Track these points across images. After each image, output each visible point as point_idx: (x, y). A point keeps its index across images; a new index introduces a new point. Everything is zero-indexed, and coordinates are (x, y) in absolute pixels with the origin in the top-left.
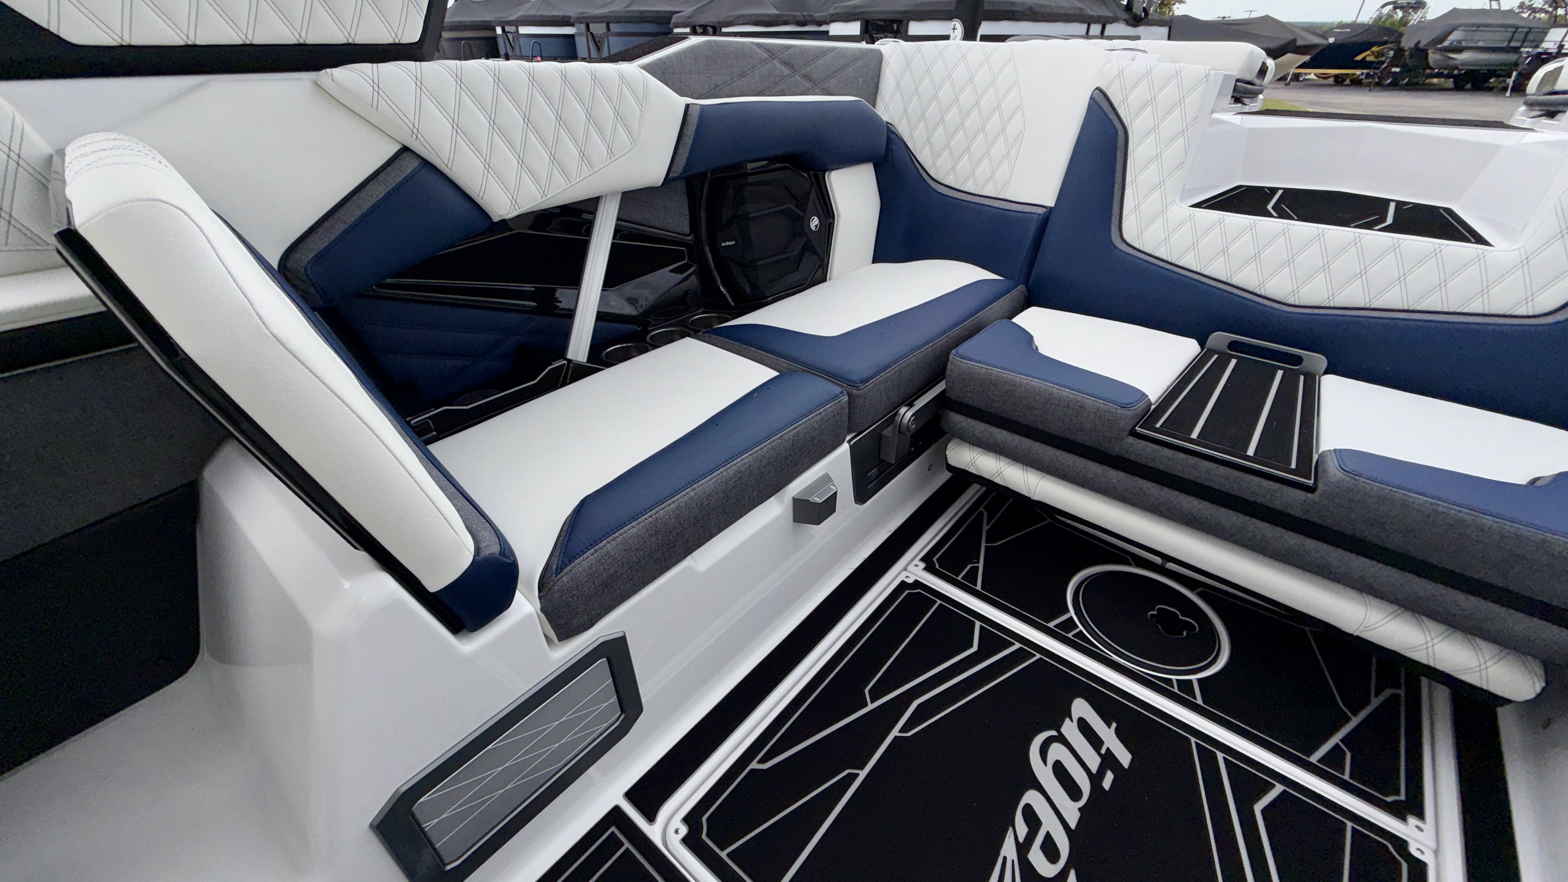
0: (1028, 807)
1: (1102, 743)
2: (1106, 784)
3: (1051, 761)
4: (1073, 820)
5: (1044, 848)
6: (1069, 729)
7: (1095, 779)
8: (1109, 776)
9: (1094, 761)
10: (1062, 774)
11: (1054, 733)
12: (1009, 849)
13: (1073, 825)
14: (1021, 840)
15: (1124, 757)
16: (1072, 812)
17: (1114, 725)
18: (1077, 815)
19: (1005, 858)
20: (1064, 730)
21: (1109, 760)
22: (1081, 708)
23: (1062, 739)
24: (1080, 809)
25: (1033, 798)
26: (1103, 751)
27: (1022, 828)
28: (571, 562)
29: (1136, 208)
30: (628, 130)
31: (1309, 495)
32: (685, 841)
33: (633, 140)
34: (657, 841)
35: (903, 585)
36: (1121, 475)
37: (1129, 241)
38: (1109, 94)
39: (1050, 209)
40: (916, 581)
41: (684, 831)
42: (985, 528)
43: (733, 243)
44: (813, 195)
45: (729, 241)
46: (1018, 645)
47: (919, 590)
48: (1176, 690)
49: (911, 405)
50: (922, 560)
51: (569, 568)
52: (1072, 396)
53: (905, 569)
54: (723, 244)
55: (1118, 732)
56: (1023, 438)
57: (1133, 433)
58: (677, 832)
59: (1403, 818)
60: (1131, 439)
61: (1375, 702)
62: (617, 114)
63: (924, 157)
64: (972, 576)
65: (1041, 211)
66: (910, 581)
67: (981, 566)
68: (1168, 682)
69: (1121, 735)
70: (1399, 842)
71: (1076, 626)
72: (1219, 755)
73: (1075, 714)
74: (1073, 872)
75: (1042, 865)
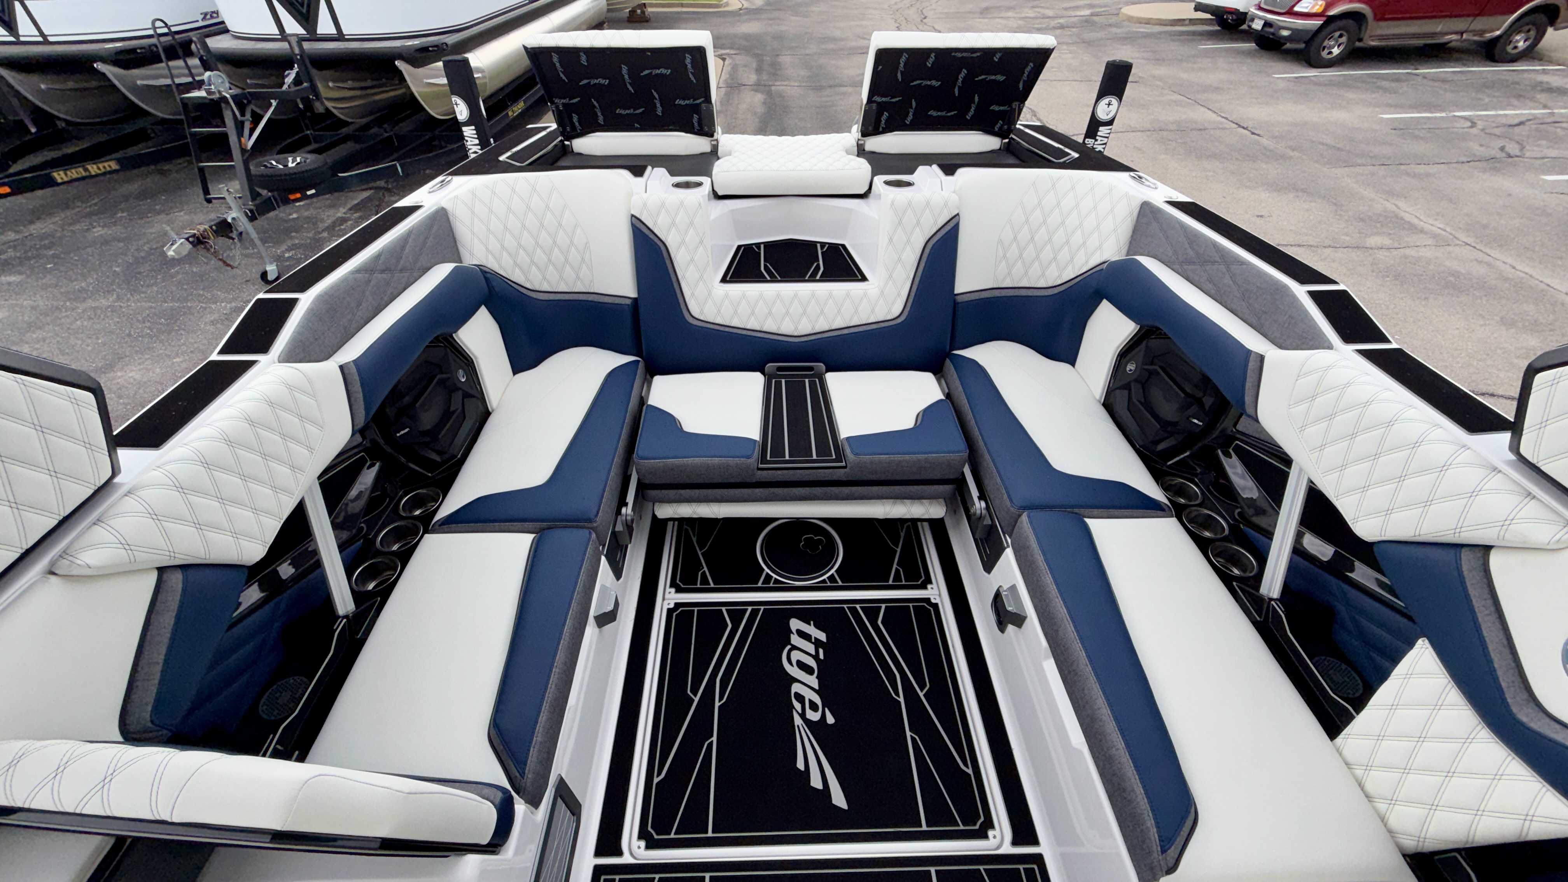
0: (796, 694)
1: (811, 636)
2: (822, 656)
3: (794, 662)
4: (815, 684)
5: (810, 708)
6: (795, 640)
7: (816, 657)
8: (821, 651)
9: (811, 648)
10: (801, 665)
11: (789, 647)
12: (798, 721)
13: (816, 687)
14: (800, 712)
15: (822, 636)
16: (813, 681)
17: (812, 622)
18: (817, 681)
19: (798, 726)
20: (793, 642)
21: (818, 643)
22: (795, 624)
23: (794, 648)
24: (817, 677)
25: (796, 688)
26: (813, 641)
27: (797, 706)
28: (526, 765)
29: (693, 295)
30: (313, 422)
31: (846, 469)
32: (648, 847)
33: (321, 427)
34: (632, 861)
35: (670, 612)
36: (761, 490)
37: (697, 317)
38: (643, 219)
39: (635, 300)
40: (676, 604)
41: (643, 844)
42: (694, 539)
43: (407, 430)
44: (451, 356)
45: (404, 430)
46: (750, 608)
47: (681, 609)
48: (829, 584)
49: (626, 505)
50: (671, 586)
51: (527, 769)
53: (664, 599)
54: (398, 435)
55: (816, 626)
57: (759, 469)
58: (639, 847)
59: (925, 588)
60: (759, 472)
61: (902, 534)
62: (301, 417)
63: (517, 276)
64: (705, 581)
65: (628, 302)
66: (672, 606)
67: (705, 569)
68: (824, 581)
69: (817, 626)
70: (927, 600)
71: (772, 577)
72: (858, 606)
73: (794, 629)
74: (826, 710)
75: (814, 716)
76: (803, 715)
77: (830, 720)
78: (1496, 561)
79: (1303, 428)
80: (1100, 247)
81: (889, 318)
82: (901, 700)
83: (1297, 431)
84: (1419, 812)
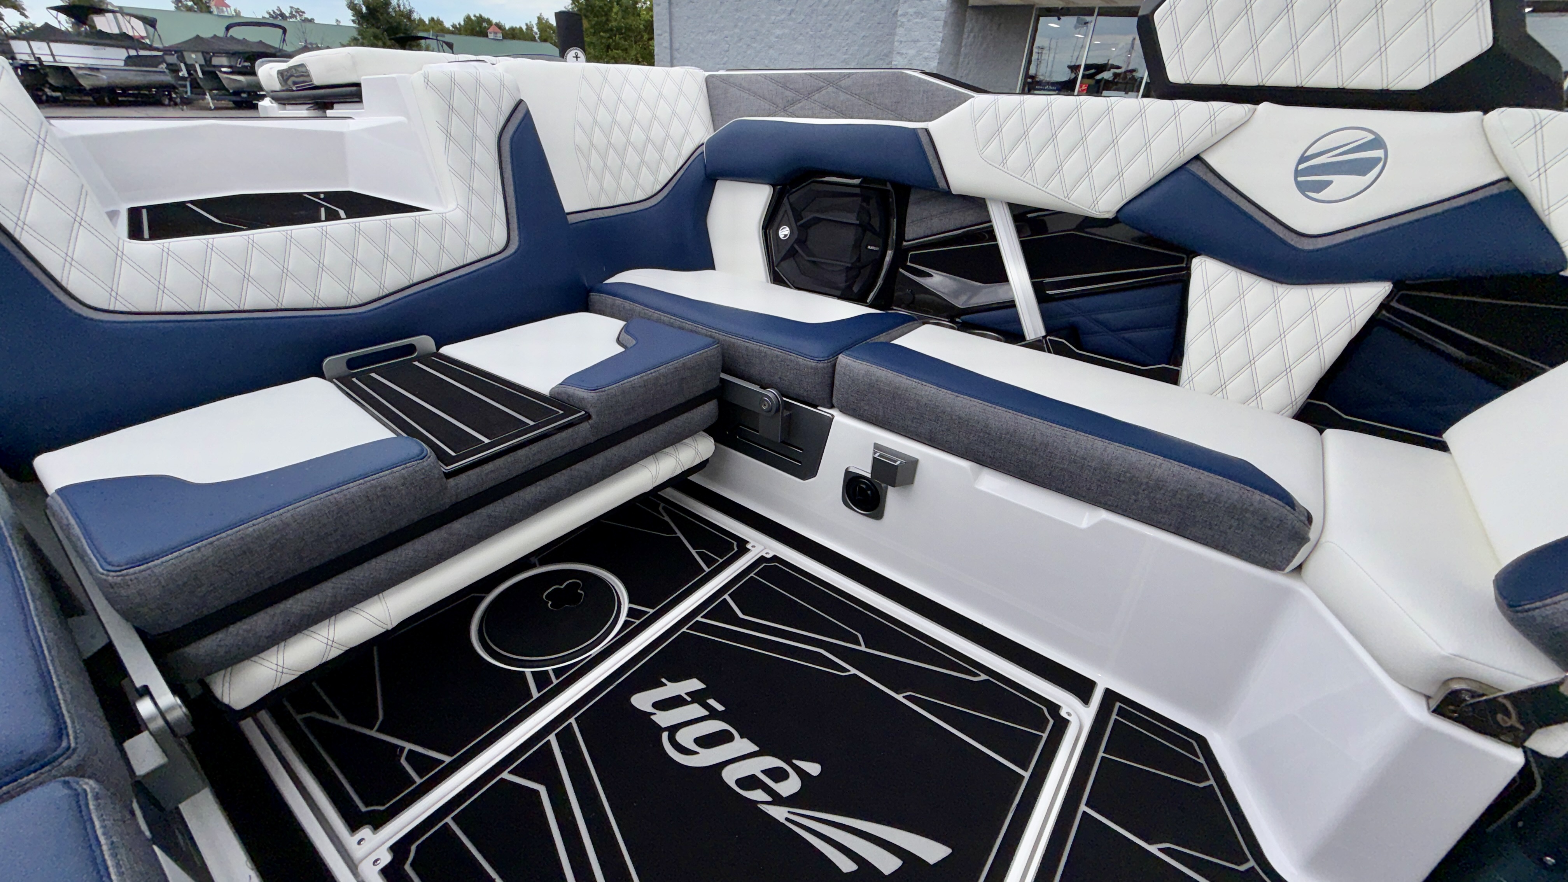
0: (739, 782)
1: (680, 696)
2: (720, 708)
3: (694, 747)
4: (748, 746)
5: (777, 780)
6: (664, 719)
7: (713, 715)
8: (712, 702)
9: (695, 710)
10: (707, 741)
11: (665, 735)
12: (779, 813)
13: (754, 748)
14: (769, 799)
15: (695, 684)
16: (742, 745)
17: (663, 680)
18: (745, 740)
19: (787, 819)
20: (663, 725)
21: (697, 697)
22: (642, 701)
23: (673, 730)
24: (742, 737)
25: (730, 776)
26: (689, 699)
27: (758, 795)
31: (590, 421)
35: (390, 867)
37: (101, 306)
40: (392, 848)
42: (341, 721)
46: (552, 738)
47: (413, 848)
48: (636, 622)
50: (352, 829)
52: (363, 487)
53: (356, 863)
56: (334, 580)
57: (458, 473)
59: (747, 550)
64: (422, 764)
67: (408, 746)
68: (626, 624)
69: (674, 679)
70: (762, 559)
71: (547, 671)
72: (699, 618)
73: (649, 709)
74: (795, 761)
75: (790, 786)
76: (777, 800)
77: (813, 769)
78: (1212, 159)
79: (1004, 161)
80: (687, 132)
81: (494, 251)
82: (853, 671)
83: (1000, 167)
84: (1281, 383)
